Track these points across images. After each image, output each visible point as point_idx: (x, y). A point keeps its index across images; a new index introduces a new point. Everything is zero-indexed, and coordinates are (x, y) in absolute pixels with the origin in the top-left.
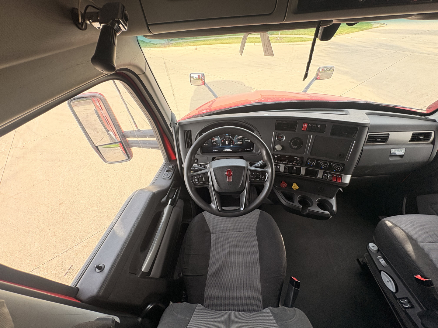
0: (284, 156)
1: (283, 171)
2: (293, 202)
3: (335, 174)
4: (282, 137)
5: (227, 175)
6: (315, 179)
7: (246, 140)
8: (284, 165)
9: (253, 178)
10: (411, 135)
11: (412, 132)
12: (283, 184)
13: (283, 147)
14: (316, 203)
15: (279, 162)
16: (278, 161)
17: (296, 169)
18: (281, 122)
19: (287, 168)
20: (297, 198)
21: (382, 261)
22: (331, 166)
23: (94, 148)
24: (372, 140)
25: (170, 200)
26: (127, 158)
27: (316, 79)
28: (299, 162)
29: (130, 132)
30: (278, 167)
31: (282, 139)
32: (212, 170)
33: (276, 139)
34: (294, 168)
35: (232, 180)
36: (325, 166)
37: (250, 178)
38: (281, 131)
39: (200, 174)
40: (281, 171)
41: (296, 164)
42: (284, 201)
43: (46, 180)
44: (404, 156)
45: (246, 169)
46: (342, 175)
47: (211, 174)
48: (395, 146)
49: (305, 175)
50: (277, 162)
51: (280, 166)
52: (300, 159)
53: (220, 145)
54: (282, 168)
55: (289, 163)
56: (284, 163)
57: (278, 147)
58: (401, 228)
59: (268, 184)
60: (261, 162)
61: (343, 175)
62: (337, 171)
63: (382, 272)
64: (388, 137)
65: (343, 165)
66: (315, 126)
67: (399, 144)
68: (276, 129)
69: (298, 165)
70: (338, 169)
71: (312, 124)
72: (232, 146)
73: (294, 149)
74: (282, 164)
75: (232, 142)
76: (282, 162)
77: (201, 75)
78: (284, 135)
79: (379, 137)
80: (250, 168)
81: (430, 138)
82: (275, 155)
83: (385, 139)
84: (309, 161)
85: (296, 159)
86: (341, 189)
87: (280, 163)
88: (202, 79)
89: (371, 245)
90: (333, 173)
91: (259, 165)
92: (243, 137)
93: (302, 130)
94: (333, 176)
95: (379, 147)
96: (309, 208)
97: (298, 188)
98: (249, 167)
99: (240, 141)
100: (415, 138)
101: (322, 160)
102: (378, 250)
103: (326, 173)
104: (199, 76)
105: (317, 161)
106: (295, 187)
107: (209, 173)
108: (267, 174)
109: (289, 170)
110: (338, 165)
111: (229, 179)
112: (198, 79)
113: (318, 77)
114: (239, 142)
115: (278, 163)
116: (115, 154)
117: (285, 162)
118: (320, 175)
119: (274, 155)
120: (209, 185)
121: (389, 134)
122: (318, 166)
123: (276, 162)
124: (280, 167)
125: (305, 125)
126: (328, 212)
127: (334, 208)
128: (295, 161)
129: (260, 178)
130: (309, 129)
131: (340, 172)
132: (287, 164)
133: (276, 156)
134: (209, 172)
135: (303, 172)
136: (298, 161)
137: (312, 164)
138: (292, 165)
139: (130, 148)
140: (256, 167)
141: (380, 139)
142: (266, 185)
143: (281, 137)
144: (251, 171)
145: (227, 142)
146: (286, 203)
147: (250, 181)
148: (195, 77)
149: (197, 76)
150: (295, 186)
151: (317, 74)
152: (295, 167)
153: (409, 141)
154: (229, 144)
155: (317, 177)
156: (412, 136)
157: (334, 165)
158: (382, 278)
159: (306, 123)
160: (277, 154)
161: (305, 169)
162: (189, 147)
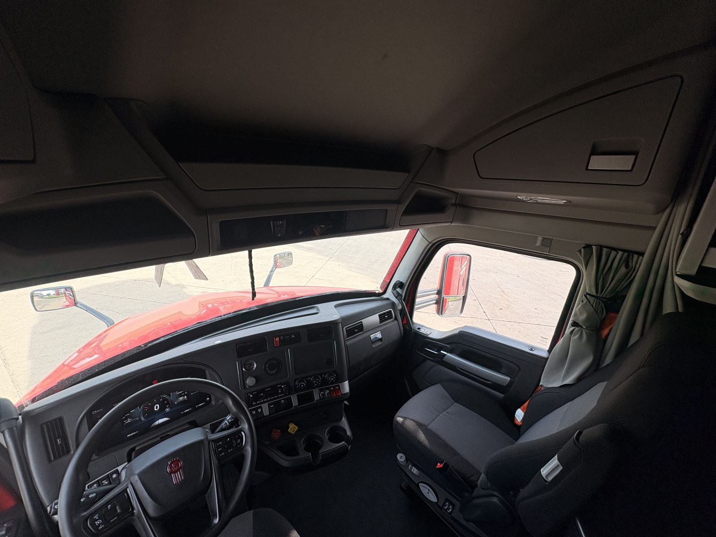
0: (263, 391)
1: (268, 413)
2: (297, 454)
3: (331, 387)
4: (252, 365)
5: (172, 472)
6: (312, 404)
8: (267, 404)
9: (221, 452)
10: (378, 317)
11: (377, 315)
12: (275, 433)
13: (255, 377)
14: (327, 438)
15: (258, 402)
16: (256, 401)
17: (285, 401)
18: (243, 344)
19: (273, 406)
20: (301, 445)
21: (415, 471)
22: (323, 379)
24: (351, 332)
27: (276, 267)
28: (286, 390)
30: (259, 410)
31: (252, 366)
32: (136, 479)
33: (244, 370)
34: (283, 401)
35: (185, 477)
36: (317, 382)
37: (217, 454)
38: (247, 357)
39: (107, 503)
40: (265, 415)
41: (283, 394)
42: (284, 461)
44: (383, 339)
45: (206, 443)
47: (136, 488)
48: (371, 332)
49: (299, 405)
51: (261, 407)
52: (285, 385)
53: (143, 419)
54: (265, 409)
55: (273, 398)
56: (266, 400)
57: (250, 381)
58: (410, 419)
59: (249, 449)
60: (228, 418)
61: (340, 384)
62: (332, 383)
63: (420, 484)
64: (362, 324)
65: (335, 372)
66: (288, 337)
67: (374, 329)
68: (239, 356)
69: (285, 395)
70: (332, 379)
71: (284, 336)
72: (168, 410)
73: (272, 375)
74: (264, 402)
75: (168, 403)
76: (262, 401)
78: (253, 361)
79: (356, 328)
80: (214, 437)
81: (392, 315)
82: (249, 394)
83: (360, 328)
84: (296, 383)
85: (281, 387)
86: (346, 402)
87: (260, 403)
88: (65, 296)
89: (399, 456)
90: (329, 387)
91: (228, 424)
93: (275, 347)
94: (330, 391)
95: (359, 337)
96: (321, 451)
97: (297, 427)
98: (211, 435)
99: (184, 396)
100: (382, 318)
101: (312, 376)
102: (407, 459)
103: (321, 390)
105: (306, 379)
106: (293, 430)
107: (130, 490)
108: (243, 433)
109: (276, 407)
110: (331, 375)
111: (176, 478)
112: (56, 296)
113: (278, 264)
114: (181, 399)
115: (257, 404)
117: (267, 398)
119: (247, 395)
120: (133, 514)
121: (361, 322)
122: (310, 385)
123: (253, 404)
124: (262, 411)
125: (277, 339)
126: (344, 442)
127: (349, 433)
128: (280, 391)
129: (234, 445)
130: (283, 343)
131: (336, 382)
132: (271, 400)
133: (251, 396)
134: (130, 486)
135: (295, 402)
136: (284, 390)
137: (302, 386)
138: (278, 398)
140: (223, 430)
141: (356, 329)
142: (246, 451)
143: (250, 364)
144: (216, 441)
145: (157, 407)
146: (287, 462)
147: (218, 459)
150: (292, 428)
151: (275, 262)
152: (283, 399)
153: (380, 323)
154: (162, 408)
155: (314, 401)
156: (380, 318)
157: (326, 376)
158: (422, 493)
159: (276, 337)
160: (251, 393)
161: (296, 396)
162: (60, 456)
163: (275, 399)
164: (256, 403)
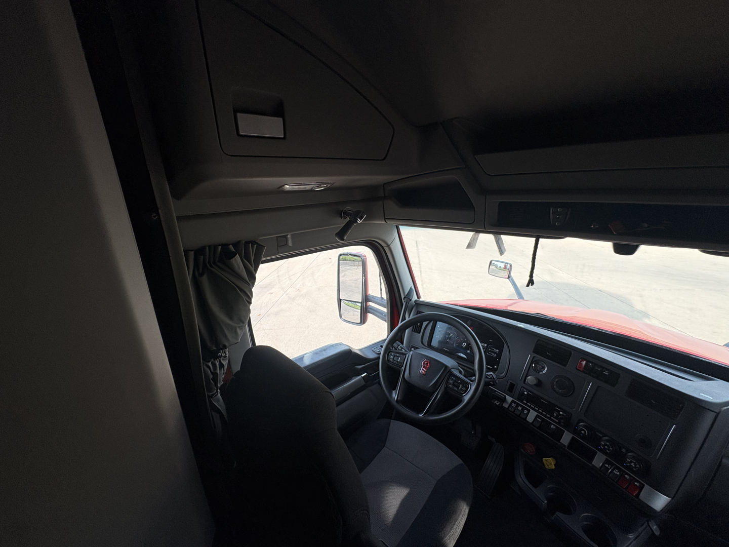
0: (539, 398)
1: (531, 421)
2: (536, 488)
4: (542, 368)
5: (423, 366)
6: (587, 464)
7: (490, 351)
8: (536, 414)
9: (451, 384)
12: (529, 446)
13: (538, 380)
17: (555, 429)
18: (544, 344)
19: (540, 420)
20: (546, 487)
23: (338, 300)
25: (366, 374)
26: (359, 322)
28: (563, 419)
29: (373, 297)
30: (526, 412)
31: (542, 370)
32: (411, 353)
33: (533, 366)
34: (552, 426)
35: (426, 374)
36: (606, 447)
37: (448, 383)
38: (543, 358)
40: (528, 420)
41: (557, 421)
42: (520, 477)
43: (295, 327)
46: (644, 485)
49: (567, 447)
50: (526, 402)
51: (529, 411)
52: (565, 415)
53: (454, 345)
54: (531, 416)
55: (545, 413)
56: (537, 409)
57: (533, 380)
61: (647, 486)
62: (631, 470)
66: (599, 369)
68: (534, 352)
69: (560, 423)
70: (633, 464)
71: (594, 364)
72: (469, 351)
73: (555, 391)
74: (533, 409)
76: (533, 407)
77: (509, 265)
78: (546, 366)
82: (525, 390)
84: (578, 423)
85: (558, 411)
87: (530, 407)
90: (622, 470)
92: (487, 346)
93: (576, 369)
94: (623, 476)
97: (553, 467)
101: (606, 436)
103: (609, 462)
104: (505, 266)
105: (595, 432)
106: (548, 464)
107: (407, 355)
108: (469, 386)
109: (543, 426)
111: (422, 370)
112: (503, 269)
116: (353, 315)
117: (539, 409)
118: (598, 461)
119: (523, 389)
120: (401, 368)
122: (594, 441)
123: (524, 401)
124: (528, 414)
125: (583, 363)
128: (555, 414)
130: (588, 371)
132: (541, 414)
133: (526, 393)
135: (566, 438)
136: (561, 417)
137: (583, 432)
138: (550, 418)
139: (366, 313)
143: (541, 366)
145: (464, 345)
146: (521, 481)
148: (499, 266)
149: (502, 265)
150: (550, 463)
152: (554, 425)
154: (467, 348)
155: (591, 463)
159: (583, 359)
160: (528, 391)
161: (571, 437)
162: (416, 332)
163: (545, 416)
164: (527, 404)
